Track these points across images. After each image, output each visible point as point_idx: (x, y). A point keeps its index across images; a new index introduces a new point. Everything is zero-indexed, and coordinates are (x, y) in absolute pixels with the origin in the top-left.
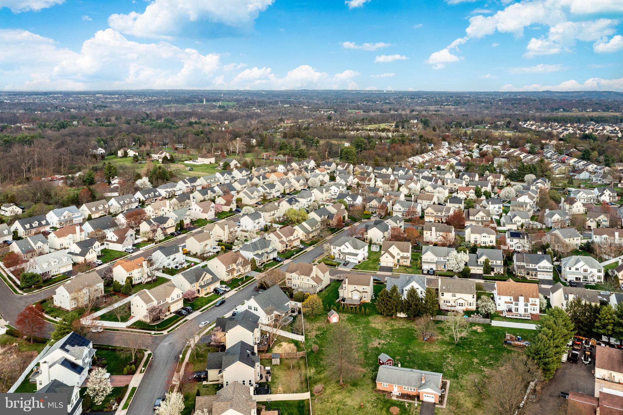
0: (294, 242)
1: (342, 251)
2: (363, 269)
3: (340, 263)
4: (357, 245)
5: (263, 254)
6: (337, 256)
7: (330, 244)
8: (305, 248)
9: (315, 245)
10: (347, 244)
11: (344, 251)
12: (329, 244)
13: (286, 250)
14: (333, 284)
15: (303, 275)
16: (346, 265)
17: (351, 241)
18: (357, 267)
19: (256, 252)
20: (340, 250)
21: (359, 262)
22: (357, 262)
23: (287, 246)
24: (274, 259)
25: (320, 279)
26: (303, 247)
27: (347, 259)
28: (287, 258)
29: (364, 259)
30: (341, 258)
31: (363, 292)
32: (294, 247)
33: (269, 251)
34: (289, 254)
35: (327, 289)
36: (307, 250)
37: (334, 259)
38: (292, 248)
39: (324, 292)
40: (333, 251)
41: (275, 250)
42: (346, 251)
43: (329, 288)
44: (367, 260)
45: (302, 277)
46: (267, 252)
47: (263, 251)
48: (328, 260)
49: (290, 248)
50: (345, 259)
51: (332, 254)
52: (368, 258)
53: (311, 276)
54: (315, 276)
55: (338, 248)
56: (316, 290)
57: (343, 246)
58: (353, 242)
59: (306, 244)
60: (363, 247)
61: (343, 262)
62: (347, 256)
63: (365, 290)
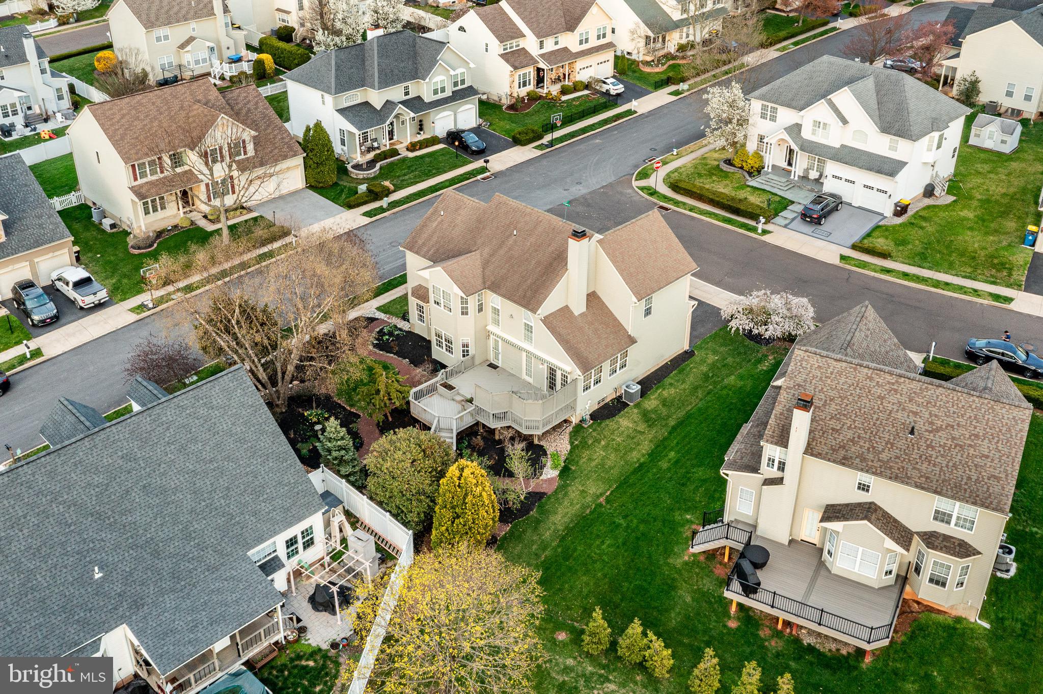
0: (580, 64)
1: (806, 134)
2: (921, 259)
3: (785, 204)
4: (901, 109)
5: (389, 106)
6: (775, 158)
7: (748, 91)
8: (633, 93)
9: (683, 86)
10: (844, 98)
11: (819, 138)
12: (737, 89)
13: (533, 98)
14: (708, 358)
15: (495, 287)
16: (817, 222)
17: (869, 84)
18: (880, 243)
19: (356, 97)
20: (795, 130)
21: (901, 210)
22: (888, 211)
23: (540, 80)
24: (454, 137)
25: (617, 327)
26: (620, 88)
27: (829, 186)
28: (517, 141)
29: (929, 191)
30: (799, 168)
31: (932, 539)
32: (576, 88)
33: (428, 98)
34: (535, 122)
35: (651, 403)
36: (634, 105)
37: (758, 171)
38: (564, 91)
39: (625, 422)
40: (758, 126)
41: (462, 94)
42: (834, 137)
43: (669, 390)
44: (943, 198)
45: (493, 300)
46: (415, 104)
47: (396, 93)
48: (725, 175)
49: (555, 89)
50: (818, 181)
51: (751, 146)
52: (953, 186)
53: (551, 304)
54: (579, 307)
55: (787, 116)
56: (572, 407)
57: (819, 111)
58: (880, 88)
59: (643, 77)
60: (938, 124)
61: (802, 198)
62: (832, 168)
63: (951, 530)
